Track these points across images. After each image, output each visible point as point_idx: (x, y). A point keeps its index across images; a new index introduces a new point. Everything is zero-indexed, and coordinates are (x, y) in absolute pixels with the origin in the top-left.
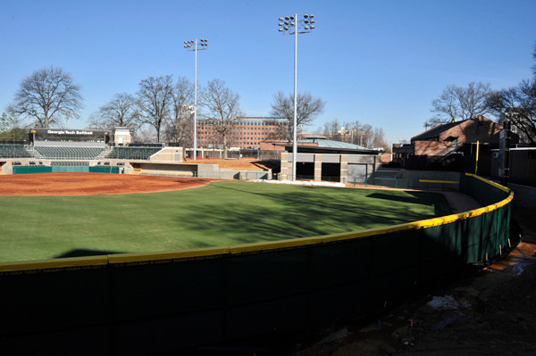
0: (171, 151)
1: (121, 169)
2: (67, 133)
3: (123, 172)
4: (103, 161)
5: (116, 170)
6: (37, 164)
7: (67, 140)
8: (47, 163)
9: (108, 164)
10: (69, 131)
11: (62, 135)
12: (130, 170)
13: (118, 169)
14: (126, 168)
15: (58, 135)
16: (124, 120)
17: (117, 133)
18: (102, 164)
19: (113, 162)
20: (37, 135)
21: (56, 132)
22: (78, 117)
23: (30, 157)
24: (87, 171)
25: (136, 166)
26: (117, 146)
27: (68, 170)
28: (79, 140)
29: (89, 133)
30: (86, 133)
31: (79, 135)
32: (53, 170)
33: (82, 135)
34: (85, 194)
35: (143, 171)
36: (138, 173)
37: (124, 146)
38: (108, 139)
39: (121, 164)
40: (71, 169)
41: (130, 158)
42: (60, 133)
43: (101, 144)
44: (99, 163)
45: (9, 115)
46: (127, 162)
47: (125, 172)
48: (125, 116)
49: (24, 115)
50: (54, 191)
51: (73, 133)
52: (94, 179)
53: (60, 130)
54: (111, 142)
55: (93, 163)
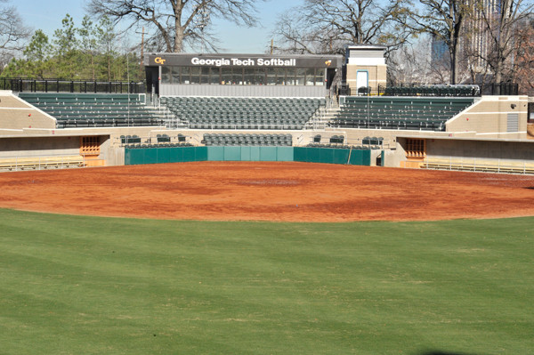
0: (499, 106)
1: (375, 154)
2: (237, 62)
3: (379, 161)
4: (327, 134)
5: (361, 156)
6: (175, 141)
7: (236, 81)
8: (195, 138)
9: (340, 140)
10: (242, 57)
11: (224, 68)
12: (397, 158)
13: (367, 154)
14: (388, 152)
15: (215, 69)
16: (365, 27)
17: (354, 61)
18: (325, 141)
19: (353, 137)
20: (165, 70)
21: (212, 62)
22: (251, 22)
23: (153, 123)
24: (289, 157)
25: (411, 145)
26: (355, 94)
27: (245, 157)
28: (263, 81)
29: (288, 63)
30: (280, 63)
31: (263, 69)
32: (211, 156)
33: (271, 69)
34: (338, 219)
35: (430, 159)
36: (418, 164)
37: (374, 95)
38: (334, 76)
39: (374, 142)
40: (251, 153)
41: (392, 126)
42: (220, 63)
43: (315, 90)
44: (317, 139)
45: (96, 23)
46: (389, 135)
47: (386, 163)
48: (365, 16)
49: (128, 20)
50: (258, 210)
51: (250, 62)
52: (324, 181)
53: (218, 57)
54: (338, 83)
55: (302, 138)
